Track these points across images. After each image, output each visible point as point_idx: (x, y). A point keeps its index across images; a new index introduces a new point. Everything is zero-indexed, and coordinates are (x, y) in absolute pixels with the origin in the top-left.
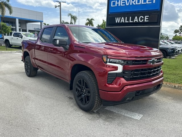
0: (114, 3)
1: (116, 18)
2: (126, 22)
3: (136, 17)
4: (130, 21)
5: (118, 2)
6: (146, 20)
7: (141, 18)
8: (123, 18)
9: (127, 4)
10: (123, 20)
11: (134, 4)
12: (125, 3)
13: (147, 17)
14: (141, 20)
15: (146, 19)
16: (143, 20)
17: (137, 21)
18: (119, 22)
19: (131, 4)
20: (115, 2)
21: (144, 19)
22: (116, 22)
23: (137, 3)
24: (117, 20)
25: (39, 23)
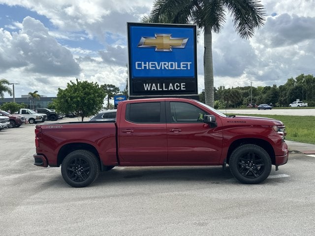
0: (140, 65)
1: (144, 84)
2: (159, 89)
3: (171, 84)
4: (164, 89)
5: (145, 64)
6: (183, 88)
7: (177, 85)
8: (154, 85)
9: (158, 68)
10: (154, 88)
11: (167, 68)
12: (155, 67)
13: (183, 85)
14: (177, 88)
15: (182, 86)
16: (179, 88)
17: (172, 88)
18: (149, 89)
19: (163, 68)
20: (141, 63)
21: (180, 86)
22: (146, 89)
23: (170, 68)
24: (147, 87)
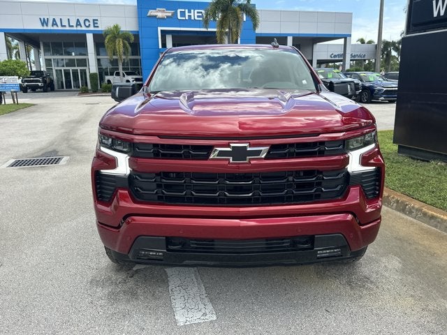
1: (434, 2)
25: (341, 41)
